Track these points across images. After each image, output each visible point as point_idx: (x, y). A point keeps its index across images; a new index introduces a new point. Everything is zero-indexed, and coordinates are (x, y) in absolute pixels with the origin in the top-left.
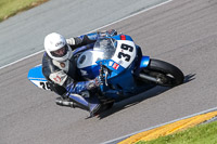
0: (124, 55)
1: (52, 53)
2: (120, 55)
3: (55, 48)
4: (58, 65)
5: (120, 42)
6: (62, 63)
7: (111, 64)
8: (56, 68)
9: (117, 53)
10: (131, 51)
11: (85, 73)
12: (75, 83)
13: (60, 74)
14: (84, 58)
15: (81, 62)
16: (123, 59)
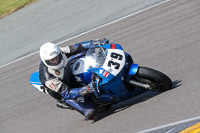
0: (114, 64)
1: (47, 62)
2: (110, 63)
3: (50, 58)
4: (53, 73)
5: (110, 51)
6: (57, 71)
7: (101, 72)
8: (51, 76)
9: (107, 61)
10: (120, 59)
11: (79, 79)
12: (69, 90)
13: (55, 82)
14: (78, 65)
15: (76, 69)
16: (113, 67)
